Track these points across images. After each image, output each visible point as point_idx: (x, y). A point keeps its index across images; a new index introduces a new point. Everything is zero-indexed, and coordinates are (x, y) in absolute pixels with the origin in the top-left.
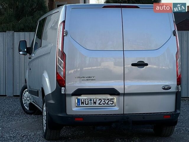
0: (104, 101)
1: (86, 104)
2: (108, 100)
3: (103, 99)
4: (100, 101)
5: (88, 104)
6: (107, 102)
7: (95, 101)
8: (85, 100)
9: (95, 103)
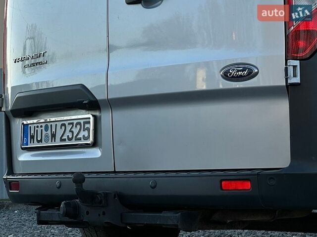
0: (70, 131)
1: (38, 141)
2: (78, 127)
3: (69, 124)
4: (63, 127)
5: (41, 141)
6: (76, 131)
7: (54, 130)
8: (36, 129)
9: (54, 136)
